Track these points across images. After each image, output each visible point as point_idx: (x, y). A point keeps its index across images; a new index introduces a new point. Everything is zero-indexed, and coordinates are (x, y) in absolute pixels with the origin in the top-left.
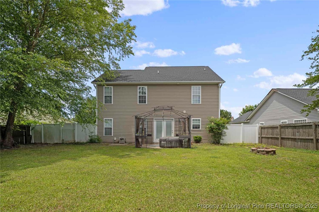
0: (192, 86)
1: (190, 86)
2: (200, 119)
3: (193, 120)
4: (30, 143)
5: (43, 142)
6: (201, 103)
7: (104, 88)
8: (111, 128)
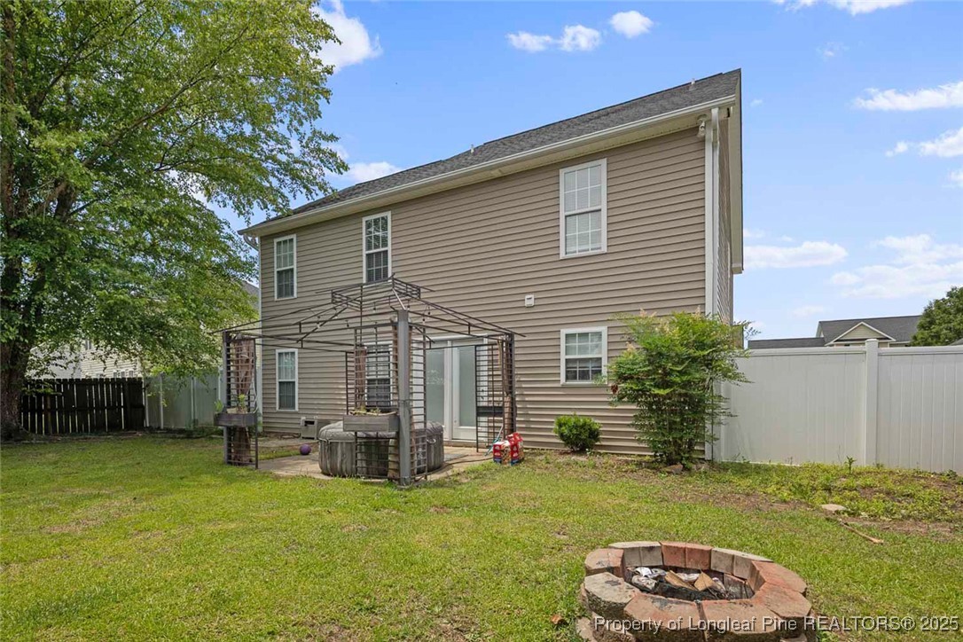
0: (562, 172)
1: (554, 173)
2: (603, 329)
3: (567, 336)
4: (141, 427)
5: (162, 427)
6: (604, 250)
7: (275, 244)
8: (294, 383)
